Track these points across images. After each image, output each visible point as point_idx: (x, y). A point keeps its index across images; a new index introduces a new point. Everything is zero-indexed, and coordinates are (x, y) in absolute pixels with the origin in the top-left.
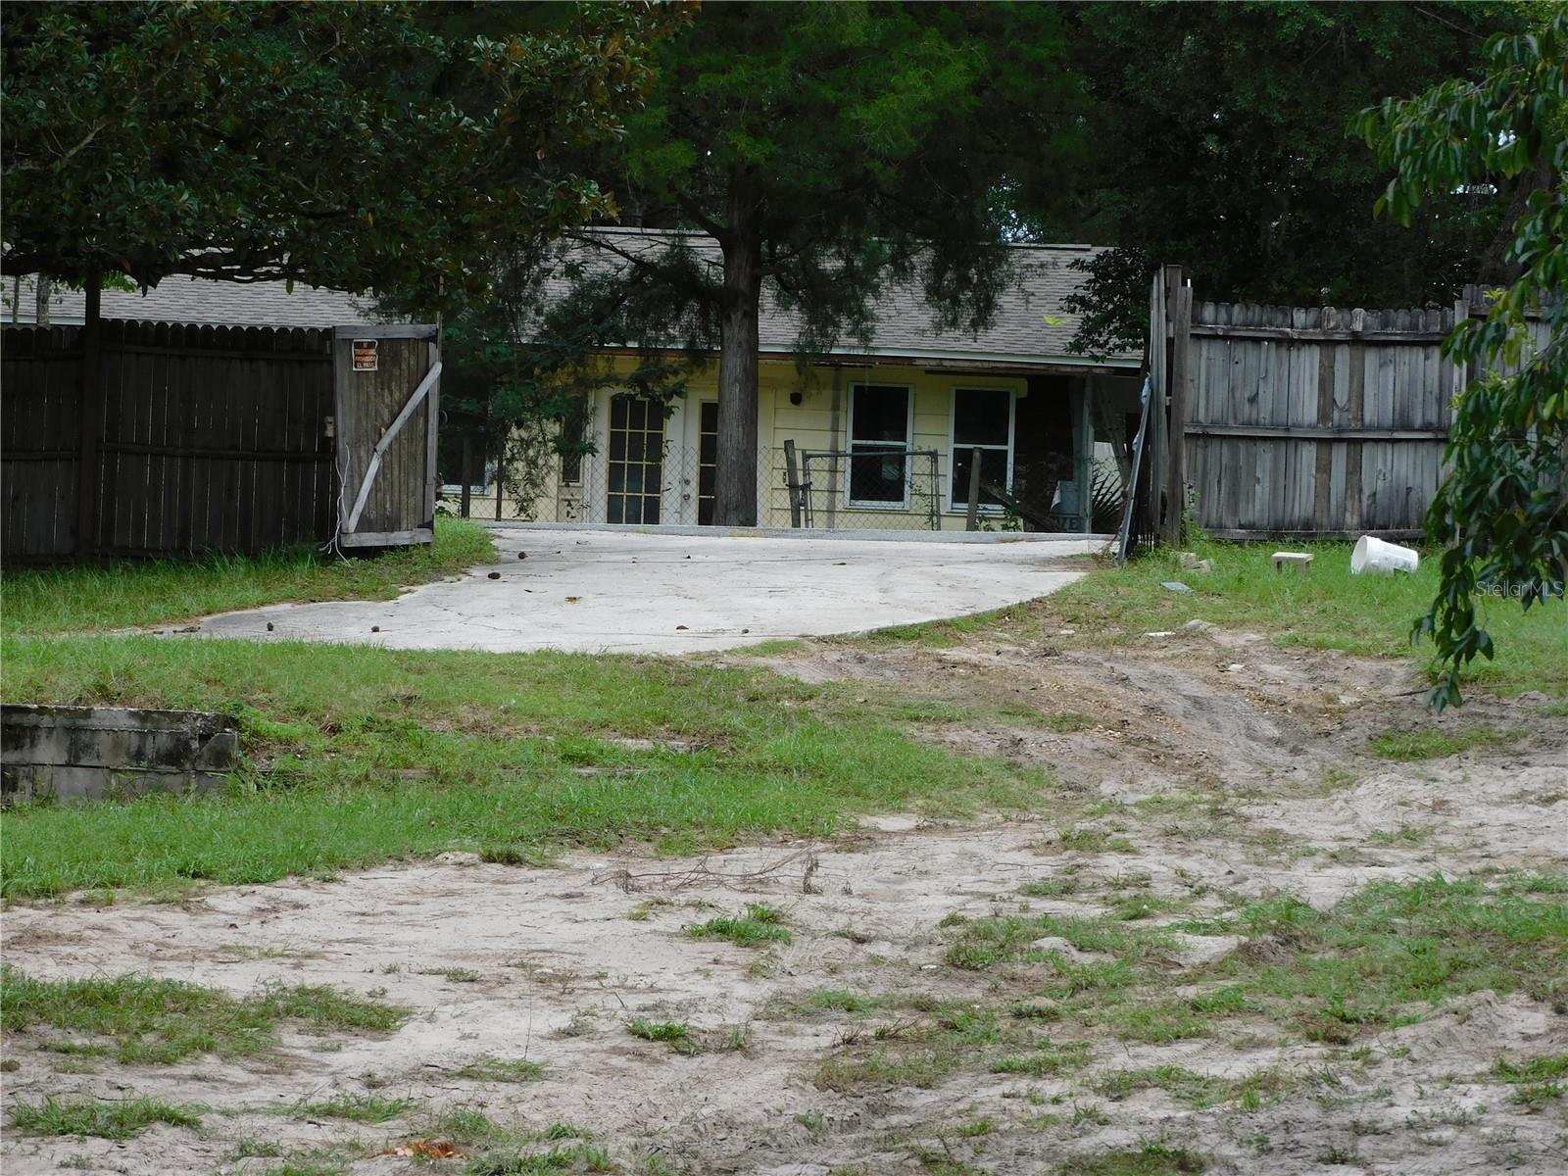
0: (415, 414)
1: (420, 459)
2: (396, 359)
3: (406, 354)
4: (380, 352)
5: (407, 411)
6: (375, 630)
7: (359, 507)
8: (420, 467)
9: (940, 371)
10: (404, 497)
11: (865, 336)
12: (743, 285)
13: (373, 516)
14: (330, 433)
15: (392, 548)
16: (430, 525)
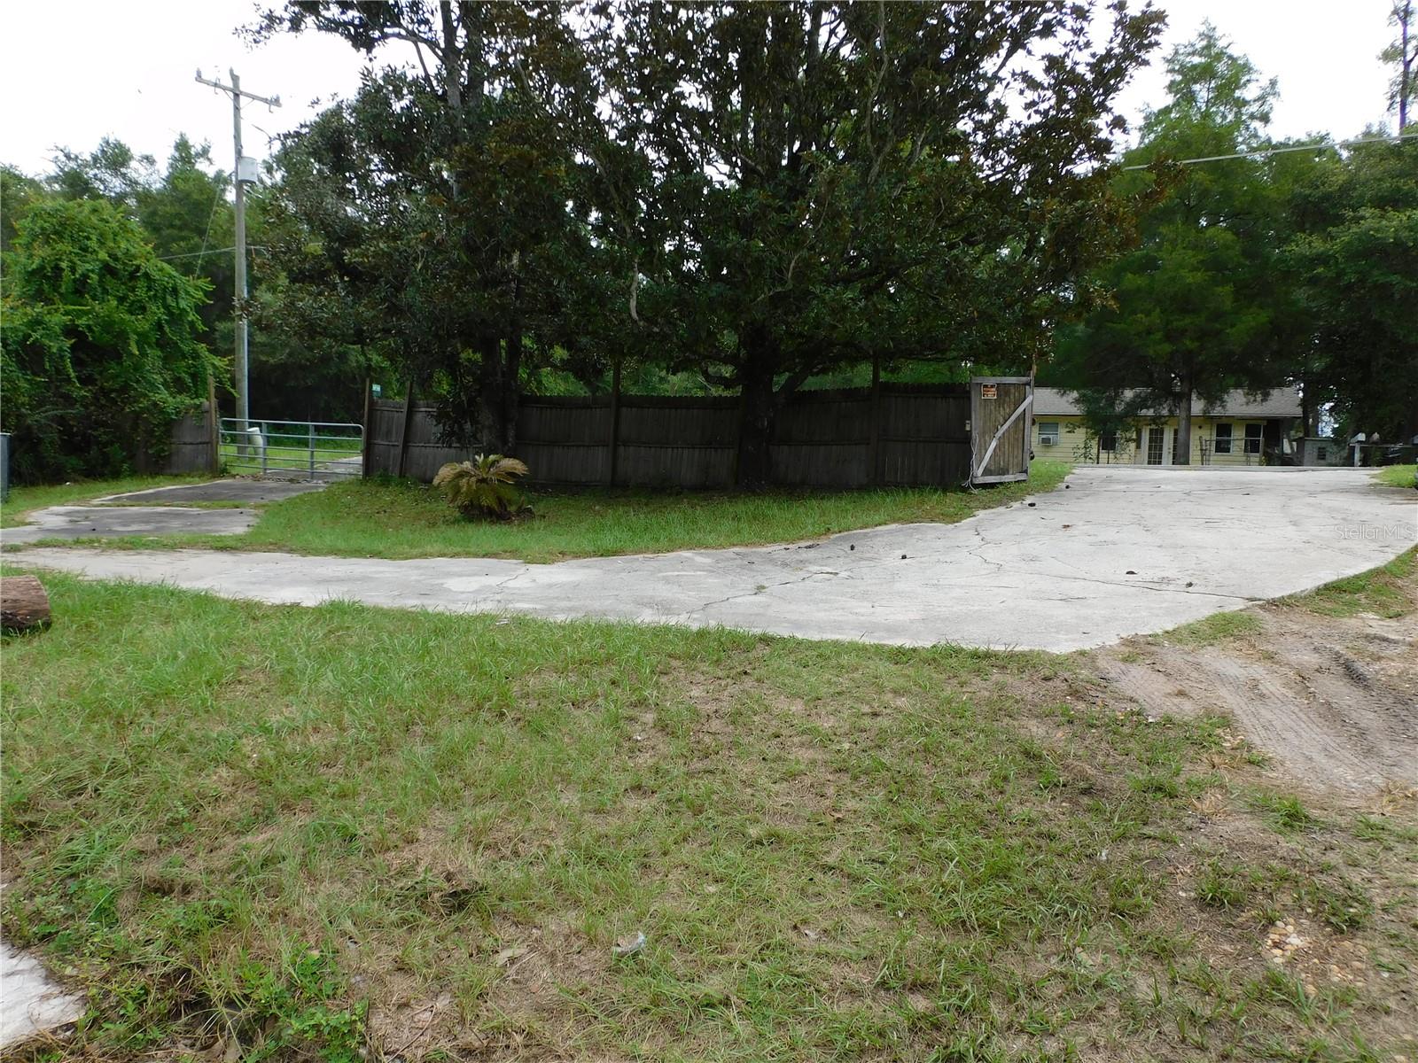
0: (1018, 419)
1: (1021, 440)
2: (1007, 393)
3: (1013, 391)
4: (997, 390)
5: (1013, 418)
6: (904, 557)
7: (984, 464)
8: (1020, 445)
9: (1242, 419)
10: (1011, 459)
11: (1224, 407)
12: (1187, 390)
13: (993, 468)
14: (968, 428)
15: (1001, 483)
16: (1026, 472)
